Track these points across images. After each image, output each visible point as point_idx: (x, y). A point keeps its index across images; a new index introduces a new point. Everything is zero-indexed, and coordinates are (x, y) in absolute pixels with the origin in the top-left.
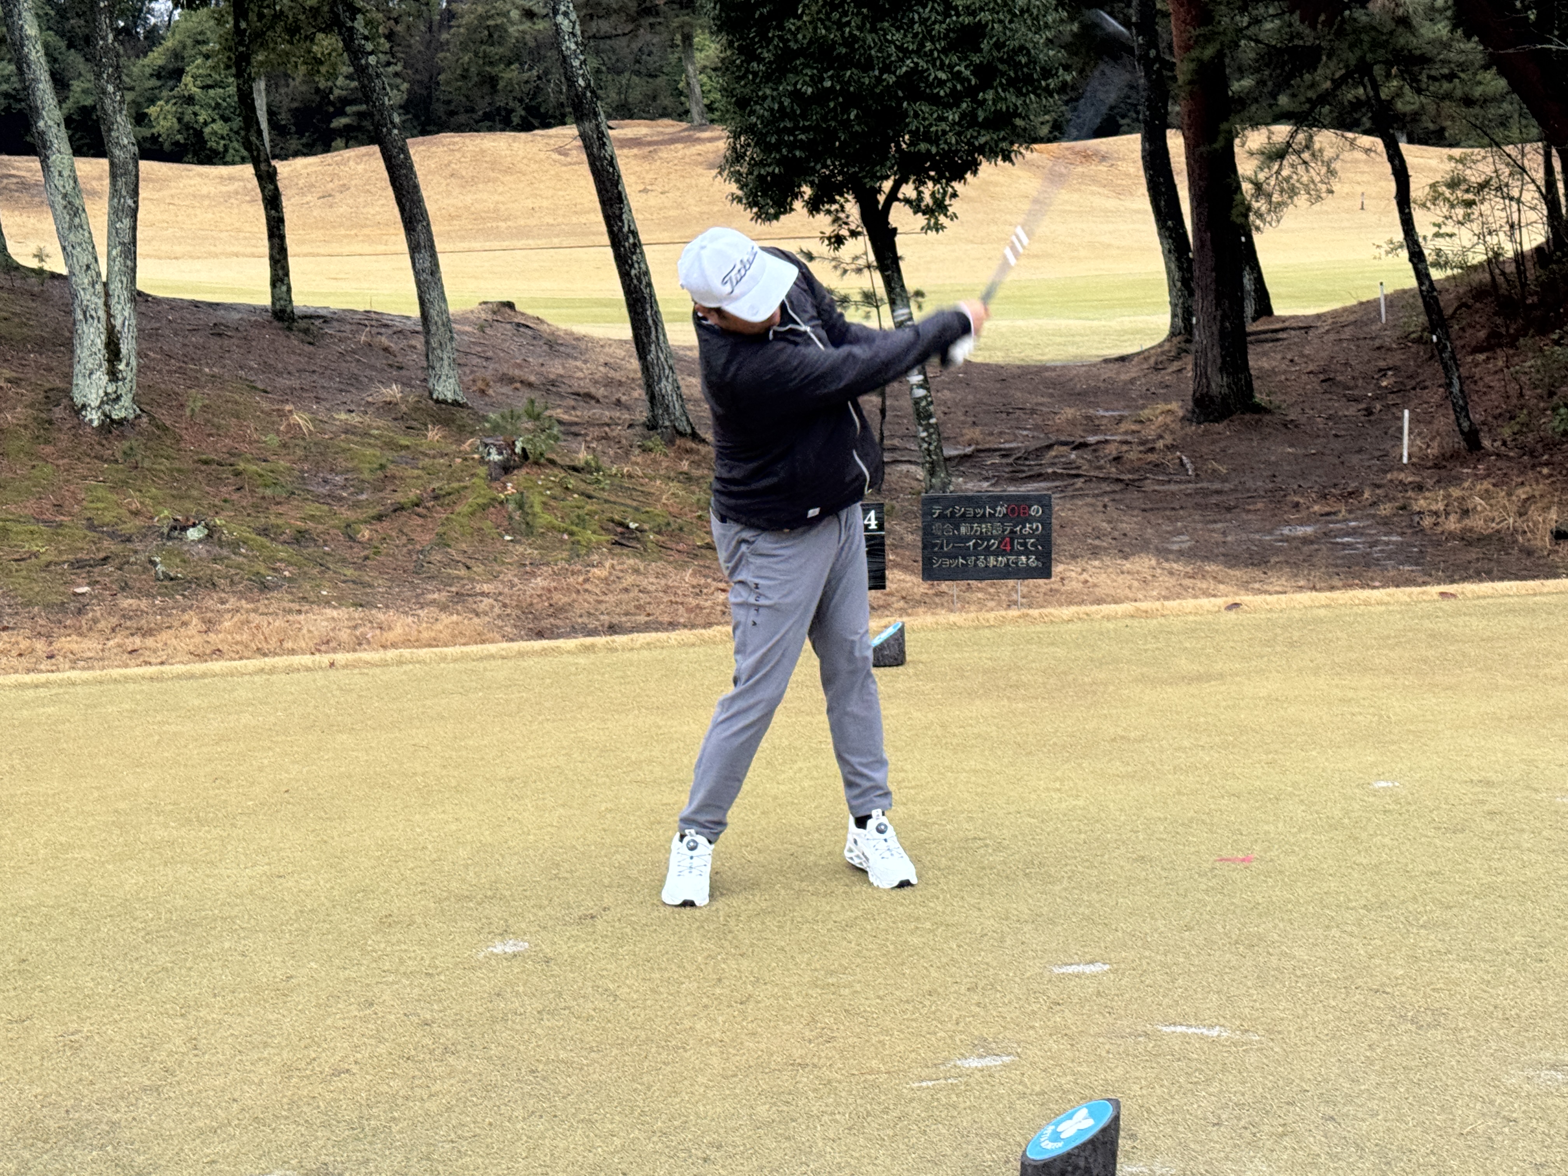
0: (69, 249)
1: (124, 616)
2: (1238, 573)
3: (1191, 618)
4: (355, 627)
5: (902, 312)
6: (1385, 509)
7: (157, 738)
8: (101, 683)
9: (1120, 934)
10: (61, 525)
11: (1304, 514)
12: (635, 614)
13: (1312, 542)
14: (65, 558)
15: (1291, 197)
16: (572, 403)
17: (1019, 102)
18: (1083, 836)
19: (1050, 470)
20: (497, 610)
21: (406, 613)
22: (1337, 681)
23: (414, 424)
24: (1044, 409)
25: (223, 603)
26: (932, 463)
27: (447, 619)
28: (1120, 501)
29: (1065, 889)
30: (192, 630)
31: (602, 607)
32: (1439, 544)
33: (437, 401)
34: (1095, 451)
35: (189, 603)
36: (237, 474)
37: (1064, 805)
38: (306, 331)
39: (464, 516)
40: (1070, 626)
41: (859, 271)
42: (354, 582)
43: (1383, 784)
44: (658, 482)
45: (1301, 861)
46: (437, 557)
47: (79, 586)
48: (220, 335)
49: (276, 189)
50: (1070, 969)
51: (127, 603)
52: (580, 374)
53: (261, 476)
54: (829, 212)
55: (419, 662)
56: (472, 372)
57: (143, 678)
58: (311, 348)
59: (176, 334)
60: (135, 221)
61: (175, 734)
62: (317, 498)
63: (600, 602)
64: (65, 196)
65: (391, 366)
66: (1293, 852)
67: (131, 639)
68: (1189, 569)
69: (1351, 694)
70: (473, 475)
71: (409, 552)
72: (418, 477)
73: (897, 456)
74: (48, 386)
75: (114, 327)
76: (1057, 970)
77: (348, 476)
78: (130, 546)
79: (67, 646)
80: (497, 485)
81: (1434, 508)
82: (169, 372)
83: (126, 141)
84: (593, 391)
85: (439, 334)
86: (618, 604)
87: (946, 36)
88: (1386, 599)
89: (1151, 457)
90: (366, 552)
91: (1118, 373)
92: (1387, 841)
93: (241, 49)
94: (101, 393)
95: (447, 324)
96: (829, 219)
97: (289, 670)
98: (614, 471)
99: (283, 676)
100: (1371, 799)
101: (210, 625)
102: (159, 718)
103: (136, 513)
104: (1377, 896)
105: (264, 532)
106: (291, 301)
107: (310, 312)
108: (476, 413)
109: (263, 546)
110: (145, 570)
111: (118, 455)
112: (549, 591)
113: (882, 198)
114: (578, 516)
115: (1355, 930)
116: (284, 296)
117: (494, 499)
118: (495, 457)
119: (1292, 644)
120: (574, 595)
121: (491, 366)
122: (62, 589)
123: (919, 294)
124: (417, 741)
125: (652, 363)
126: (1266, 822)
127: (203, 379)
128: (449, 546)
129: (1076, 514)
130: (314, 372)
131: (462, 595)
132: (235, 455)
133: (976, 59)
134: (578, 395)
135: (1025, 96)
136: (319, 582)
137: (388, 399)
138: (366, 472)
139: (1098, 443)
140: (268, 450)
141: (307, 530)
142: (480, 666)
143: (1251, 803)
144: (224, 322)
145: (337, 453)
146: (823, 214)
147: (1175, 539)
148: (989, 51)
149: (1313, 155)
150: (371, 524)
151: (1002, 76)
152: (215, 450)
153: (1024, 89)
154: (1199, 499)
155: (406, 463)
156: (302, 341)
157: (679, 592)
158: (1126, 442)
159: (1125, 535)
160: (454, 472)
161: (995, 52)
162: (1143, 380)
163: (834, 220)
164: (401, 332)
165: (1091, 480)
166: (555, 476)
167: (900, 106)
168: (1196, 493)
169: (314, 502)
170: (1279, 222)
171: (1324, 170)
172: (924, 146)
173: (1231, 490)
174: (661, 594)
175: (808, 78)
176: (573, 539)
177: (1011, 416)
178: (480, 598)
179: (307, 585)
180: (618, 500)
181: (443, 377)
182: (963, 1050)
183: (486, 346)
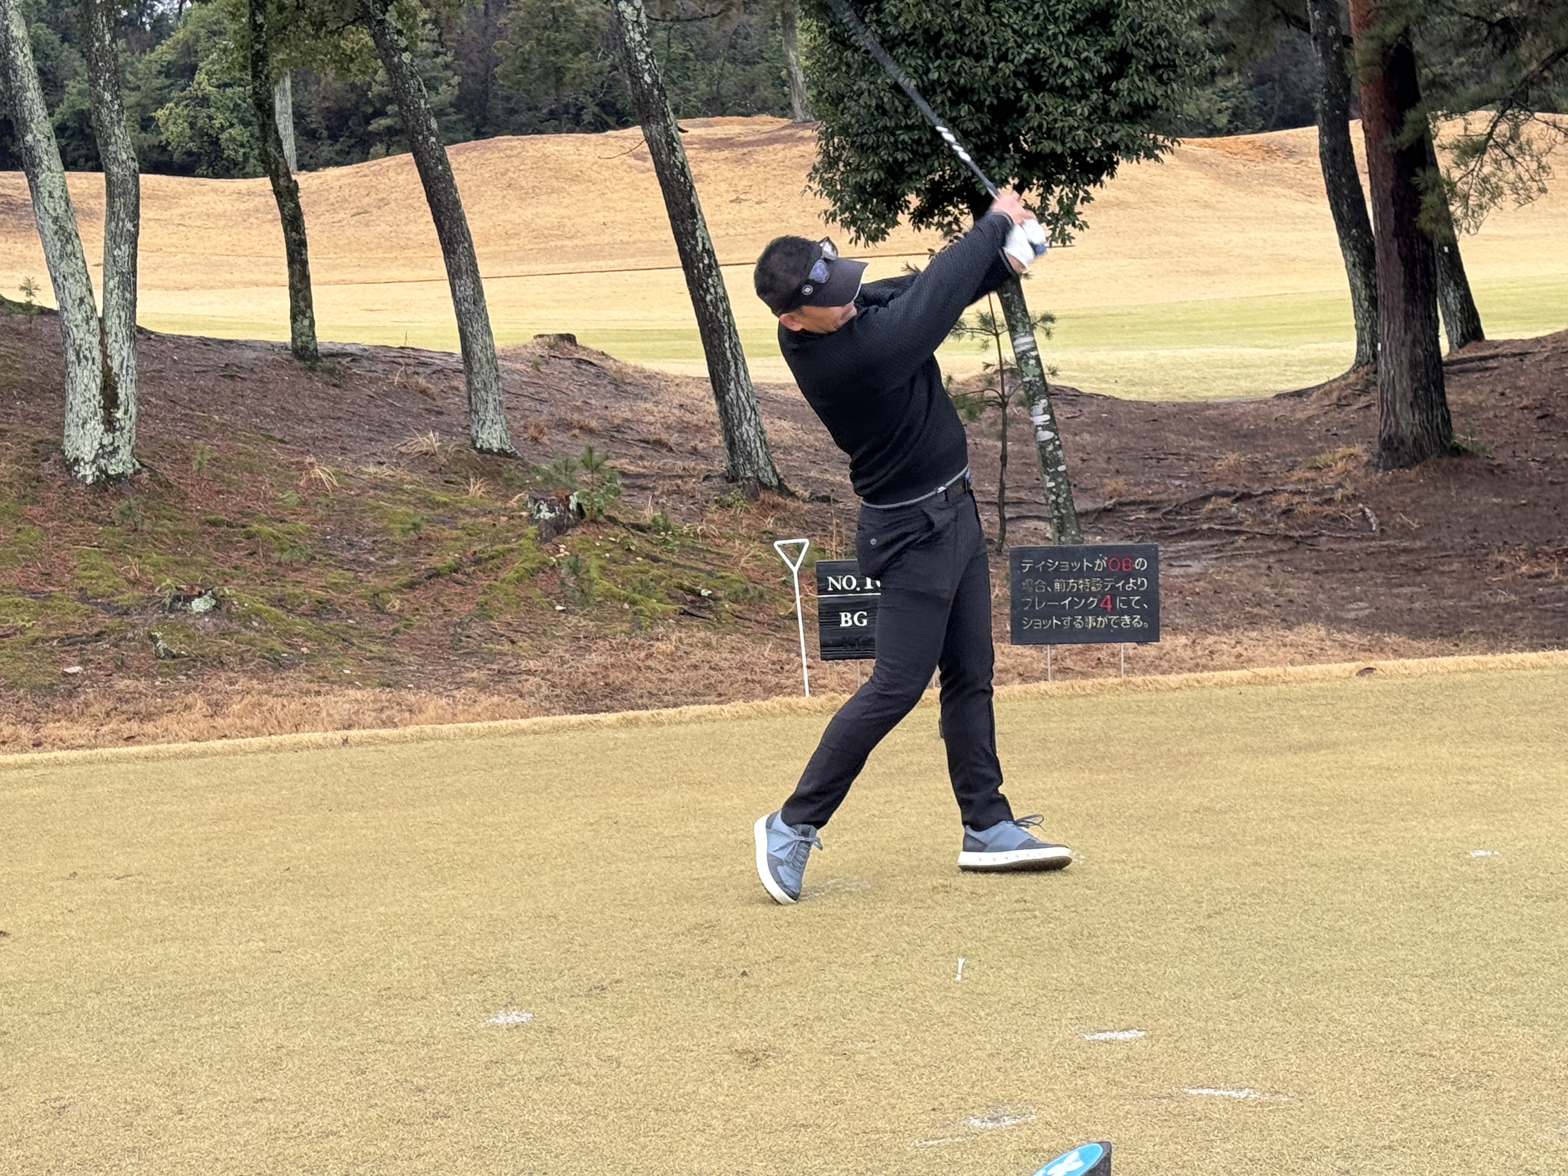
0: (60, 280)
1: (120, 699)
4: (382, 710)
5: (1024, 341)
7: (150, 818)
8: (90, 763)
9: (1162, 1002)
10: (49, 596)
14: (53, 633)
15: (1492, 199)
16: (640, 452)
17: (1159, 92)
18: (1141, 907)
19: (1205, 527)
20: (544, 690)
21: (440, 694)
22: (1462, 749)
23: (454, 478)
24: (1204, 455)
25: (231, 684)
26: (1061, 518)
27: (486, 701)
28: (1289, 562)
29: (1113, 959)
30: (196, 714)
31: (667, 686)
33: (481, 450)
34: (1260, 502)
35: (193, 684)
36: (250, 536)
38: (331, 372)
39: (509, 583)
40: (1176, 694)
42: (381, 659)
43: (1482, 853)
44: (737, 542)
45: (1372, 930)
46: (477, 629)
47: (70, 665)
48: (232, 377)
49: (298, 206)
50: (1103, 1036)
51: (122, 684)
52: (652, 419)
53: (277, 538)
54: (940, 225)
55: (442, 739)
56: (524, 417)
57: (137, 758)
58: (337, 391)
59: (182, 377)
60: (135, 248)
61: (170, 814)
62: (341, 564)
63: (664, 680)
64: (56, 220)
65: (429, 411)
66: (1367, 921)
67: (128, 724)
69: (1473, 762)
70: (520, 536)
71: (446, 626)
72: (457, 539)
73: (1024, 511)
74: (37, 437)
75: (111, 369)
76: (1088, 1037)
77: (378, 538)
78: (127, 619)
79: (56, 732)
80: (548, 546)
82: (174, 419)
83: (125, 157)
84: (664, 437)
85: (484, 372)
86: (685, 682)
87: (1072, 18)
90: (396, 625)
91: (1293, 411)
92: (1472, 910)
93: (258, 47)
94: (96, 445)
95: (492, 360)
96: (940, 232)
97: (297, 748)
98: (685, 529)
99: (289, 754)
100: (1465, 869)
101: (216, 708)
102: (153, 798)
103: (134, 583)
104: (1447, 963)
105: (279, 602)
106: (314, 337)
107: (337, 348)
108: (525, 465)
109: (278, 619)
110: (144, 647)
111: (115, 516)
112: (606, 668)
114: (641, 581)
115: (1415, 997)
117: (545, 563)
118: (546, 514)
119: (1422, 711)
120: (634, 673)
121: (545, 409)
122: (50, 669)
123: (1048, 318)
124: (431, 818)
125: (732, 405)
126: (1344, 892)
127: (212, 428)
128: (491, 618)
129: (1234, 578)
130: (339, 418)
131: (505, 673)
132: (247, 515)
133: (1107, 43)
134: (648, 442)
135: (1166, 84)
136: (341, 659)
137: (424, 449)
138: (397, 533)
139: (1264, 493)
140: (285, 509)
141: (328, 601)
142: (509, 741)
143: (1332, 873)
144: (237, 361)
145: (364, 511)
146: (933, 228)
147: (1351, 606)
148: (1123, 34)
149: (1520, 148)
150: (402, 592)
151: (1138, 63)
152: (225, 510)
153: (1165, 77)
154: (1383, 559)
155: (444, 523)
156: (327, 383)
157: (757, 669)
158: (1299, 492)
159: (1291, 601)
160: (499, 532)
161: (1129, 35)
162: (1323, 419)
163: (946, 234)
164: (441, 371)
165: (1254, 538)
166: (616, 537)
167: (1019, 98)
168: (1380, 553)
169: (337, 568)
170: (1477, 228)
171: (1534, 166)
172: (1047, 146)
173: (1422, 548)
174: (736, 671)
175: (911, 70)
176: (635, 608)
177: (1163, 462)
178: (525, 677)
179: (327, 663)
180: (688, 563)
181: (488, 423)
182: (975, 1112)
183: (541, 386)
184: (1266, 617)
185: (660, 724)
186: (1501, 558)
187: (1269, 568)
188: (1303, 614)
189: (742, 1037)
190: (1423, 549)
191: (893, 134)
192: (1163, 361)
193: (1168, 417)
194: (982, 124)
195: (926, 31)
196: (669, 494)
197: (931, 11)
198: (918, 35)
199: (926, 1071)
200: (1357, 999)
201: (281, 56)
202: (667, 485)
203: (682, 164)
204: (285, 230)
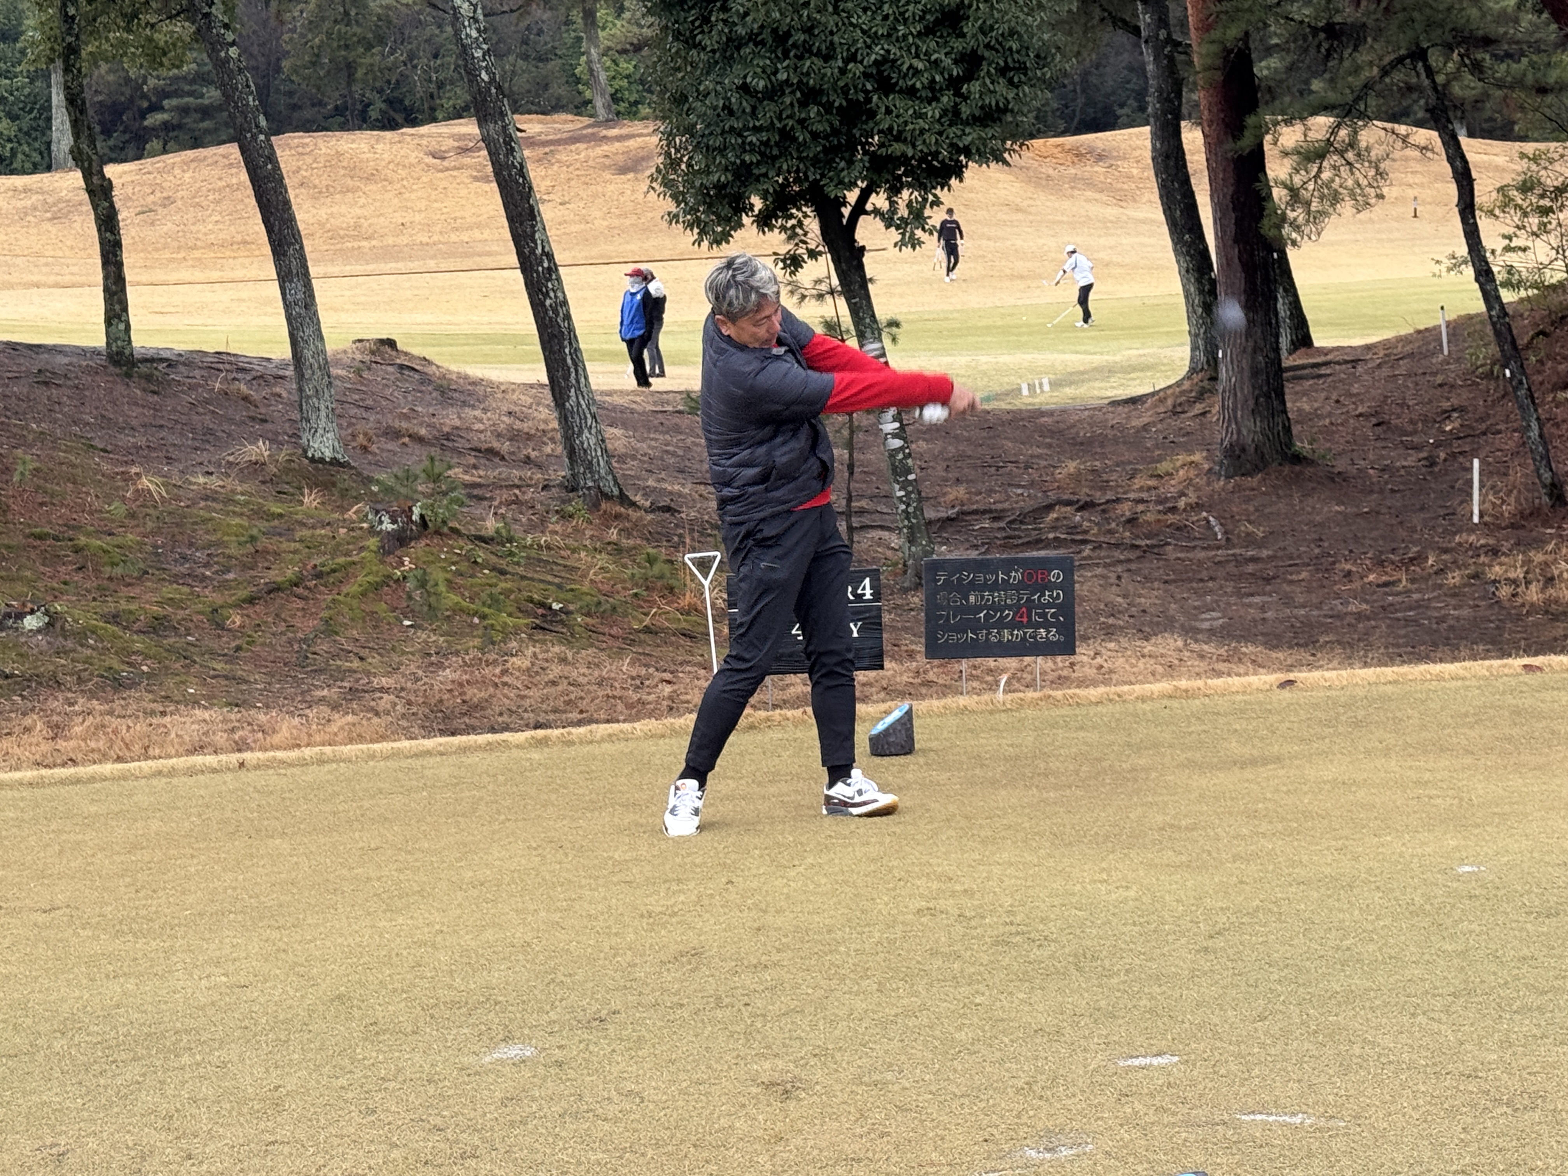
2: (1280, 655)
3: (1239, 698)
4: (233, 730)
5: (872, 347)
6: (1454, 578)
7: (57, 847)
9: (1187, 1025)
11: (1357, 585)
12: (565, 712)
13: (1368, 619)
15: (1332, 205)
16: (473, 461)
17: (1010, 96)
18: (1137, 929)
19: (1051, 536)
20: (400, 708)
21: (291, 714)
22: (1410, 762)
23: (287, 488)
24: (1043, 463)
25: (71, 704)
26: (909, 528)
28: (1138, 572)
29: (1125, 982)
30: (37, 737)
31: (527, 703)
32: (1519, 618)
33: (313, 460)
34: (1104, 511)
36: (77, 550)
37: (1114, 896)
38: (148, 378)
39: (353, 597)
40: (1100, 708)
41: (820, 297)
42: (226, 678)
44: (583, 554)
45: (1380, 949)
46: (323, 647)
48: (46, 384)
49: (112, 206)
50: (1136, 1062)
52: (482, 427)
53: (106, 552)
54: (783, 228)
56: (350, 425)
57: (21, 784)
58: (157, 398)
61: (78, 843)
62: (176, 579)
63: (523, 697)
65: (253, 419)
66: (1372, 940)
68: (1222, 651)
69: (1427, 776)
70: (362, 549)
71: (290, 642)
72: (295, 552)
73: (866, 520)
76: (1121, 1063)
77: (213, 551)
80: (390, 559)
81: (1512, 575)
84: (496, 445)
85: (314, 379)
86: (545, 699)
87: (922, 18)
88: (1462, 672)
89: (1171, 518)
90: (238, 642)
91: (1128, 418)
92: (1474, 926)
93: (69, 39)
95: (325, 367)
96: (783, 236)
98: (529, 541)
99: (187, 779)
100: (1455, 885)
102: (54, 826)
104: (1466, 981)
105: (115, 618)
106: (130, 341)
107: (153, 354)
108: (359, 474)
109: (115, 636)
112: (461, 685)
113: (846, 211)
114: (491, 595)
115: (1444, 1019)
116: (122, 335)
117: (389, 577)
118: (387, 526)
119: (1357, 724)
120: (491, 690)
121: (373, 417)
123: (894, 324)
125: (572, 412)
126: (1340, 910)
127: (31, 437)
128: (337, 633)
129: (1085, 587)
130: (161, 426)
131: (357, 690)
132: (74, 528)
133: (958, 45)
134: (480, 451)
135: (1017, 87)
136: (184, 678)
137: (253, 458)
138: (234, 545)
139: (1108, 502)
140: (113, 521)
141: (165, 617)
142: (417, 763)
143: (1323, 890)
144: (49, 367)
145: (196, 523)
146: (776, 231)
147: (1204, 616)
148: (974, 36)
149: (1359, 155)
150: (242, 608)
151: (989, 65)
152: (50, 522)
153: (1016, 80)
154: (1231, 568)
155: (280, 535)
156: (144, 390)
157: (616, 684)
158: (1141, 501)
159: (1144, 611)
160: (339, 545)
161: (980, 37)
162: (1159, 426)
163: (790, 238)
164: (261, 377)
165: (1100, 547)
166: (461, 549)
167: (869, 100)
168: (1228, 561)
169: (171, 583)
170: (1319, 234)
171: (1372, 172)
172: (897, 148)
173: (1269, 557)
174: (595, 687)
175: (759, 70)
176: (486, 622)
177: (1001, 471)
178: (378, 695)
179: (170, 682)
180: (536, 576)
181: (320, 431)
182: (1028, 1141)
183: (364, 393)
184: (1121, 628)
185: (570, 743)
186: (1348, 567)
187: (1119, 578)
188: (1158, 624)
189: (765, 1069)
190: (1271, 558)
191: (740, 135)
192: (985, 367)
193: (1003, 424)
194: (831, 125)
195: (775, 31)
196: (508, 504)
197: (780, 10)
198: (766, 35)
199: (966, 1101)
200: (1384, 1020)
201: (90, 48)
202: (505, 495)
203: (521, 164)
204: (99, 230)
